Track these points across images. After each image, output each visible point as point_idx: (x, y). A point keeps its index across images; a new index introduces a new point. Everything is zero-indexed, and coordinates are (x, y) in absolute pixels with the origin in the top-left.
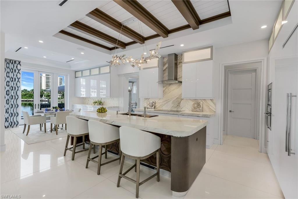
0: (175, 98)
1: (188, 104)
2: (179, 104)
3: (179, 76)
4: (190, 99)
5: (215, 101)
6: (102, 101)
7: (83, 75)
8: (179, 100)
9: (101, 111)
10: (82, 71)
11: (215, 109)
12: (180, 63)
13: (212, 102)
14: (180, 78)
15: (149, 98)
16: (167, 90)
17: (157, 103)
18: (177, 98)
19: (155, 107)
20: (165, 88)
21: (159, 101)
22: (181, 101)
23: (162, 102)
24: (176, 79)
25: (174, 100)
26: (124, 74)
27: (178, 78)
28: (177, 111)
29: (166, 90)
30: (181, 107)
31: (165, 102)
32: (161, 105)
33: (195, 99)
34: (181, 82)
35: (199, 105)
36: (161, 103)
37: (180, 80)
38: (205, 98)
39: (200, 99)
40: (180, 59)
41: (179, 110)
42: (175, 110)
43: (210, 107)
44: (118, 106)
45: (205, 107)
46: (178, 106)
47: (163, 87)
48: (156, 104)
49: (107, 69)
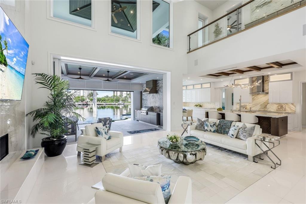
0: (262, 103)
1: (273, 106)
2: (266, 106)
4: (275, 103)
5: (295, 104)
6: (202, 105)
7: (187, 89)
8: (266, 104)
10: (186, 86)
11: (295, 110)
12: (266, 81)
13: (293, 105)
14: (266, 90)
16: (256, 97)
19: (246, 108)
21: (249, 105)
23: (251, 105)
24: (263, 91)
26: (219, 88)
27: (264, 90)
28: (265, 111)
30: (268, 108)
31: (254, 105)
32: (251, 107)
33: (279, 104)
34: (268, 93)
35: (282, 107)
37: (267, 91)
38: (287, 103)
39: (283, 103)
40: (266, 78)
42: (263, 110)
43: (292, 108)
45: (287, 108)
46: (265, 108)
47: (253, 96)
48: (247, 107)
49: (208, 85)
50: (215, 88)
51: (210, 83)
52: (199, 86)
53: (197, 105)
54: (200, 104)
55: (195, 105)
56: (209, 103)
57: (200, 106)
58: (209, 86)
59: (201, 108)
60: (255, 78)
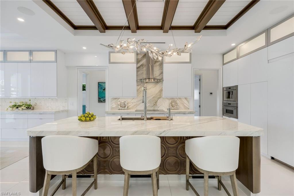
1: (164, 103)
2: (156, 103)
3: (155, 75)
4: (167, 98)
6: (32, 103)
9: (88, 119)
11: (189, 106)
13: (187, 100)
15: (119, 98)
17: (130, 103)
18: (154, 97)
20: (140, 86)
21: (132, 101)
22: (158, 100)
23: (136, 102)
25: (150, 99)
26: (77, 67)
28: (154, 111)
29: (140, 89)
30: (158, 106)
32: (134, 105)
33: (172, 98)
36: (134, 102)
38: (181, 97)
39: (175, 98)
41: (156, 109)
42: (152, 109)
43: (185, 105)
44: (67, 109)
45: (181, 105)
46: (154, 105)
47: (137, 86)
48: (129, 105)
49: (51, 56)
50: (68, 67)
51: (56, 51)
52: (25, 56)
53: (20, 106)
54: (28, 104)
55: (13, 104)
56: (52, 99)
57: (29, 107)
58: (54, 59)
59: (30, 111)
60: (141, 56)
